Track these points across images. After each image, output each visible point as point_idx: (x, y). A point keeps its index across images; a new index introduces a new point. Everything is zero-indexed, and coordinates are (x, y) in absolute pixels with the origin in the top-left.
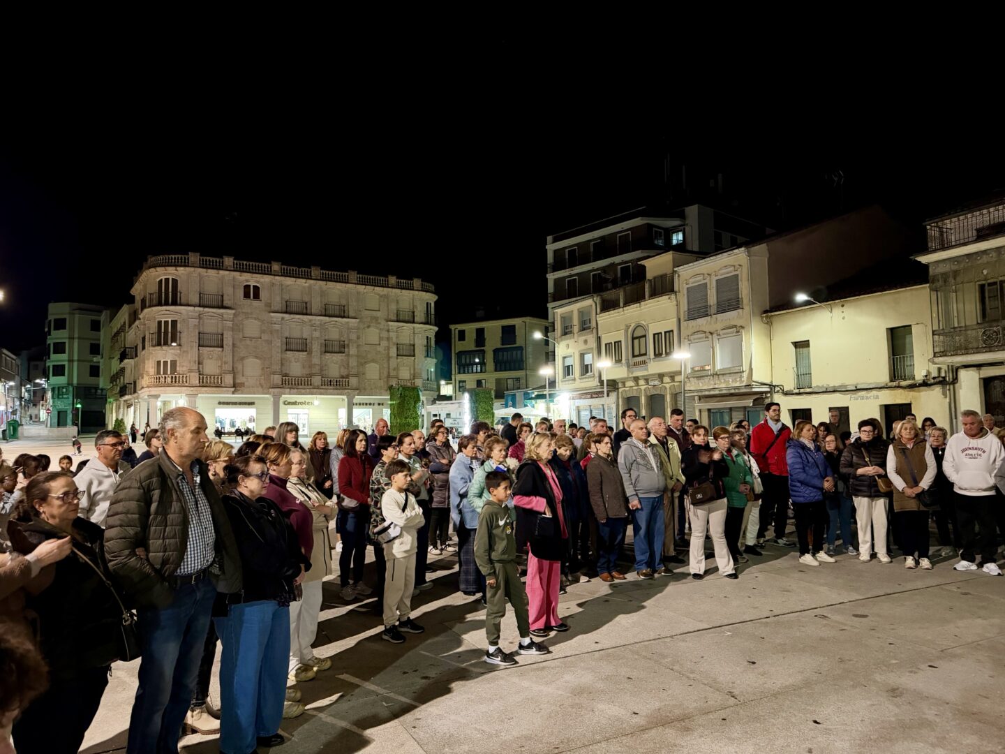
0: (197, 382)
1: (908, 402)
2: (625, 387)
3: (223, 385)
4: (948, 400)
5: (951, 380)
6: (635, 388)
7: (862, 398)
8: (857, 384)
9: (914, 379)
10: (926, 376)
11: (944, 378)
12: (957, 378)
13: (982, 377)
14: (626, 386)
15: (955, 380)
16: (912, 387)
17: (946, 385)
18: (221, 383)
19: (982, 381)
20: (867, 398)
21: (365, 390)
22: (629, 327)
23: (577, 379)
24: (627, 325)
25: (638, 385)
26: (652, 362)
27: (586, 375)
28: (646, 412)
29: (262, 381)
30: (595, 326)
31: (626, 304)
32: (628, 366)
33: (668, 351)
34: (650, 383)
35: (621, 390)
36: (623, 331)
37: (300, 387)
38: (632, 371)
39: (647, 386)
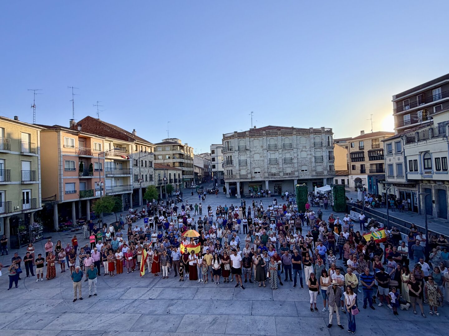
0: (239, 177)
2: (423, 183)
3: (248, 178)
21: (301, 176)
22: (421, 153)
23: (395, 177)
24: (420, 152)
25: (430, 183)
26: (435, 174)
27: (400, 175)
28: (435, 198)
29: (261, 176)
30: (403, 150)
31: (419, 141)
32: (422, 174)
33: (444, 169)
34: (437, 183)
35: (420, 184)
36: (418, 156)
37: (275, 177)
38: (424, 177)
39: (435, 184)
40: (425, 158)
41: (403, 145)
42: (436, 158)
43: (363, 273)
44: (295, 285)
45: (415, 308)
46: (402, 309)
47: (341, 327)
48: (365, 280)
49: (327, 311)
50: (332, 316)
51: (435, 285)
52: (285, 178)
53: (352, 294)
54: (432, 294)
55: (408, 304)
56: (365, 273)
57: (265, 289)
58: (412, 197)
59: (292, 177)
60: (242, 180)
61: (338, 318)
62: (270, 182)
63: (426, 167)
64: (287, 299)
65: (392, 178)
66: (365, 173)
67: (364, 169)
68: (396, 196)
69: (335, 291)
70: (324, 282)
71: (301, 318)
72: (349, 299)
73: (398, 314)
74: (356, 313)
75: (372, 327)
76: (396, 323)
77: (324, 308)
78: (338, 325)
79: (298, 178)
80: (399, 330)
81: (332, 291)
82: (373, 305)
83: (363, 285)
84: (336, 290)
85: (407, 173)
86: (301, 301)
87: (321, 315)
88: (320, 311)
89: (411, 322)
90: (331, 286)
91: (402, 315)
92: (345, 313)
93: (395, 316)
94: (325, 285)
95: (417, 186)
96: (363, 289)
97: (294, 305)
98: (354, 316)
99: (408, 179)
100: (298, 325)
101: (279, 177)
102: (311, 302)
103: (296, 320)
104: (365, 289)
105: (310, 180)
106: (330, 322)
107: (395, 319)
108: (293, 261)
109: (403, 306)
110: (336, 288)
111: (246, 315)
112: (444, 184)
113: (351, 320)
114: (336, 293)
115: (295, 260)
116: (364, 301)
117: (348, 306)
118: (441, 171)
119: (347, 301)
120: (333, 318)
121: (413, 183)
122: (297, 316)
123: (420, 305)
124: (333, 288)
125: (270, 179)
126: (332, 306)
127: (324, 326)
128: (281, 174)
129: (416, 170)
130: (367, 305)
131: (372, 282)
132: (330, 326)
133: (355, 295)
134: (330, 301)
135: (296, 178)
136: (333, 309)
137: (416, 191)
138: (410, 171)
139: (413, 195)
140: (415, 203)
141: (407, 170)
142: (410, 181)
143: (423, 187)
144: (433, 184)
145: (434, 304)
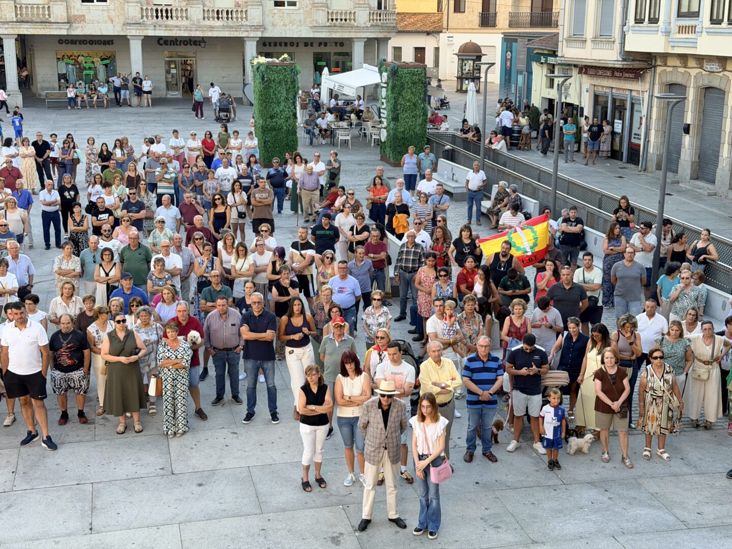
0: (14, 14)
2: (666, 65)
3: (52, 20)
6: (682, 70)
14: (669, 65)
18: (49, 15)
21: (273, 25)
23: (589, 43)
25: (685, 67)
26: (704, 34)
27: (602, 37)
28: (694, 119)
29: (112, 13)
32: (667, 33)
34: (705, 66)
35: (659, 69)
37: (170, 22)
38: (673, 44)
39: (701, 70)
43: (473, 355)
44: (250, 416)
45: (607, 446)
46: (572, 452)
47: (399, 523)
48: (476, 376)
49: (356, 482)
50: (372, 493)
51: (667, 372)
52: (212, 28)
53: (435, 419)
54: (659, 401)
55: (589, 436)
56: (478, 356)
57: (140, 438)
58: (628, 113)
59: (238, 28)
60: (26, 30)
61: (391, 499)
62: (147, 42)
63: (684, 9)
64: (221, 463)
65: (578, 44)
66: (494, 25)
67: (492, 11)
68: (582, 109)
69: (386, 415)
70: (347, 393)
71: (272, 516)
72: (426, 439)
73: (559, 467)
74: (442, 476)
75: (487, 512)
76: (554, 493)
77: (350, 476)
78: (390, 520)
79: (259, 34)
80: (561, 511)
81: (377, 417)
82: (494, 450)
83: (470, 392)
84: (388, 410)
85: (625, 28)
86: (271, 462)
87: (334, 499)
88: (332, 486)
89: (592, 484)
90: (373, 402)
91: (571, 468)
92: (410, 481)
93: (551, 474)
94: (350, 402)
95: (648, 76)
96: (470, 403)
97: (248, 478)
98: (437, 485)
99: (626, 49)
100: (261, 539)
101: (185, 23)
102: (305, 463)
103: (255, 523)
104: (475, 402)
105: (306, 45)
106: (365, 516)
107: (551, 483)
108: (247, 333)
109: (574, 441)
110: (390, 405)
111: (69, 535)
112: (724, 70)
113: (427, 500)
114: (391, 419)
115: (251, 330)
116: (468, 440)
117: (421, 457)
118: (724, 25)
119: (420, 443)
120: (374, 502)
121: (637, 65)
122: (258, 511)
123: (621, 435)
124: (380, 405)
125: (151, 33)
126: (373, 462)
127: (345, 527)
128: (196, 12)
129: (654, 20)
130: (476, 453)
131: (496, 380)
132: (365, 525)
133: (443, 421)
134: (368, 449)
135: (252, 34)
136: (378, 473)
137: (643, 92)
138: (636, 23)
139: (632, 105)
140: (635, 134)
141: (626, 19)
142: (631, 58)
143: (664, 80)
144: (695, 68)
145: (659, 429)
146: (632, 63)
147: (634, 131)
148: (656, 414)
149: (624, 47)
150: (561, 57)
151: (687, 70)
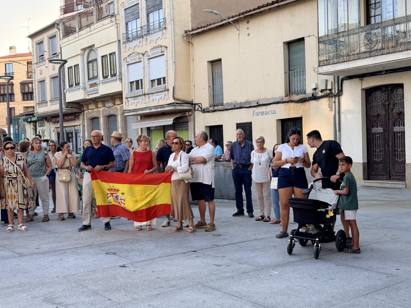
1: (300, 116)
2: (88, 109)
4: (333, 113)
5: (336, 92)
6: (96, 110)
7: (262, 113)
8: (259, 100)
9: (305, 93)
10: (315, 89)
11: (331, 90)
12: (342, 90)
13: (363, 87)
14: (90, 108)
15: (340, 92)
16: (303, 101)
17: (332, 97)
19: (364, 92)
20: (267, 113)
22: (85, 51)
23: (49, 102)
24: (82, 50)
25: (97, 108)
26: (101, 84)
27: (55, 99)
30: (59, 51)
31: (80, 29)
32: (84, 89)
33: (112, 73)
34: (106, 105)
35: (86, 112)
36: (80, 56)
38: (88, 94)
39: (104, 108)
40: (90, 59)
41: (60, 40)
42: (102, 57)
58: (74, 138)
63: (91, 75)
65: (44, 105)
85: (65, 91)
95: (81, 117)
99: (67, 101)
112: (115, 104)
118: (109, 77)
121: (74, 110)
129: (77, 84)
137: (79, 125)
138: (69, 87)
139: (76, 134)
140: (79, 148)
141: (65, 86)
142: (70, 106)
143: (88, 117)
144: (101, 107)
145: (18, 204)
146: (71, 109)
147: (78, 147)
148: (13, 193)
149: (65, 101)
150: (36, 113)
151: (98, 109)
